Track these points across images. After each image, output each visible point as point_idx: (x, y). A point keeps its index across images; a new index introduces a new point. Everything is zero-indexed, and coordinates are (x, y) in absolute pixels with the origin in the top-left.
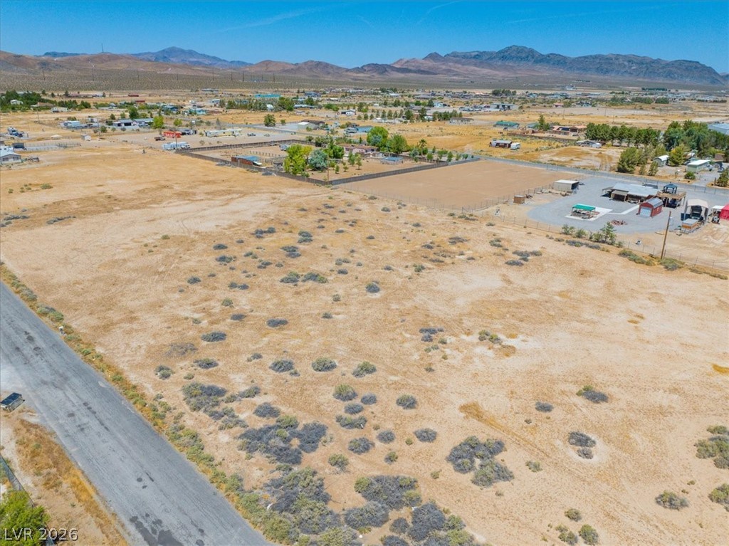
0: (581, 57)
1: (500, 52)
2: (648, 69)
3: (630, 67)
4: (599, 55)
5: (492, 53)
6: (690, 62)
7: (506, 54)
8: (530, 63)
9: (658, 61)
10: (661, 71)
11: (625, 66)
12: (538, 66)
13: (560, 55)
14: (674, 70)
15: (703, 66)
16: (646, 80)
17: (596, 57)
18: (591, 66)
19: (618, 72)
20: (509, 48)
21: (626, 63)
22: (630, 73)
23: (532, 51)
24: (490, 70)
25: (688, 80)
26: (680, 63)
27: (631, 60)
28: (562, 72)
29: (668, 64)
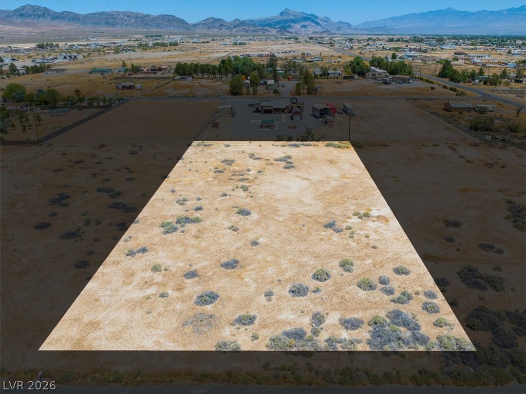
0: (90, 14)
1: (16, 11)
2: (142, 22)
3: (130, 21)
4: (104, 12)
5: (8, 12)
6: (169, 16)
7: (23, 12)
8: (49, 19)
9: (148, 16)
10: (152, 22)
11: (126, 20)
12: (56, 22)
13: (72, 13)
14: (160, 21)
15: (178, 18)
16: (144, 30)
17: (101, 14)
18: (100, 21)
19: (122, 24)
20: (24, 7)
21: (126, 18)
22: (132, 25)
23: (46, 9)
24: (13, 27)
25: (171, 28)
26: (164, 17)
27: (129, 15)
28: (78, 26)
29: (155, 18)
